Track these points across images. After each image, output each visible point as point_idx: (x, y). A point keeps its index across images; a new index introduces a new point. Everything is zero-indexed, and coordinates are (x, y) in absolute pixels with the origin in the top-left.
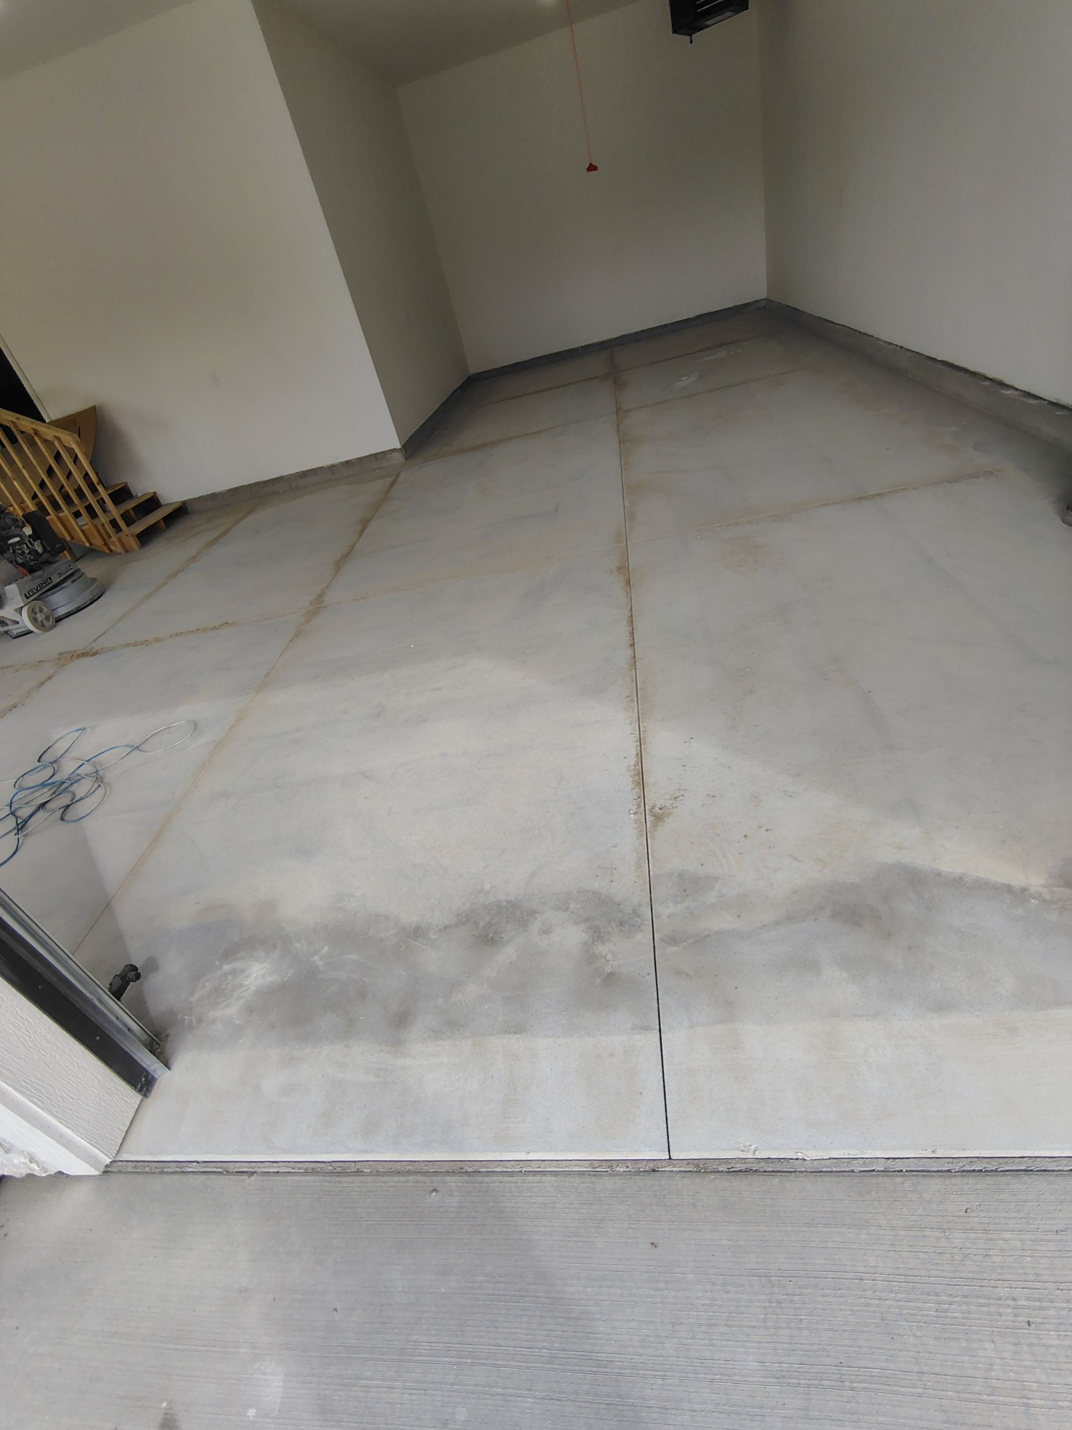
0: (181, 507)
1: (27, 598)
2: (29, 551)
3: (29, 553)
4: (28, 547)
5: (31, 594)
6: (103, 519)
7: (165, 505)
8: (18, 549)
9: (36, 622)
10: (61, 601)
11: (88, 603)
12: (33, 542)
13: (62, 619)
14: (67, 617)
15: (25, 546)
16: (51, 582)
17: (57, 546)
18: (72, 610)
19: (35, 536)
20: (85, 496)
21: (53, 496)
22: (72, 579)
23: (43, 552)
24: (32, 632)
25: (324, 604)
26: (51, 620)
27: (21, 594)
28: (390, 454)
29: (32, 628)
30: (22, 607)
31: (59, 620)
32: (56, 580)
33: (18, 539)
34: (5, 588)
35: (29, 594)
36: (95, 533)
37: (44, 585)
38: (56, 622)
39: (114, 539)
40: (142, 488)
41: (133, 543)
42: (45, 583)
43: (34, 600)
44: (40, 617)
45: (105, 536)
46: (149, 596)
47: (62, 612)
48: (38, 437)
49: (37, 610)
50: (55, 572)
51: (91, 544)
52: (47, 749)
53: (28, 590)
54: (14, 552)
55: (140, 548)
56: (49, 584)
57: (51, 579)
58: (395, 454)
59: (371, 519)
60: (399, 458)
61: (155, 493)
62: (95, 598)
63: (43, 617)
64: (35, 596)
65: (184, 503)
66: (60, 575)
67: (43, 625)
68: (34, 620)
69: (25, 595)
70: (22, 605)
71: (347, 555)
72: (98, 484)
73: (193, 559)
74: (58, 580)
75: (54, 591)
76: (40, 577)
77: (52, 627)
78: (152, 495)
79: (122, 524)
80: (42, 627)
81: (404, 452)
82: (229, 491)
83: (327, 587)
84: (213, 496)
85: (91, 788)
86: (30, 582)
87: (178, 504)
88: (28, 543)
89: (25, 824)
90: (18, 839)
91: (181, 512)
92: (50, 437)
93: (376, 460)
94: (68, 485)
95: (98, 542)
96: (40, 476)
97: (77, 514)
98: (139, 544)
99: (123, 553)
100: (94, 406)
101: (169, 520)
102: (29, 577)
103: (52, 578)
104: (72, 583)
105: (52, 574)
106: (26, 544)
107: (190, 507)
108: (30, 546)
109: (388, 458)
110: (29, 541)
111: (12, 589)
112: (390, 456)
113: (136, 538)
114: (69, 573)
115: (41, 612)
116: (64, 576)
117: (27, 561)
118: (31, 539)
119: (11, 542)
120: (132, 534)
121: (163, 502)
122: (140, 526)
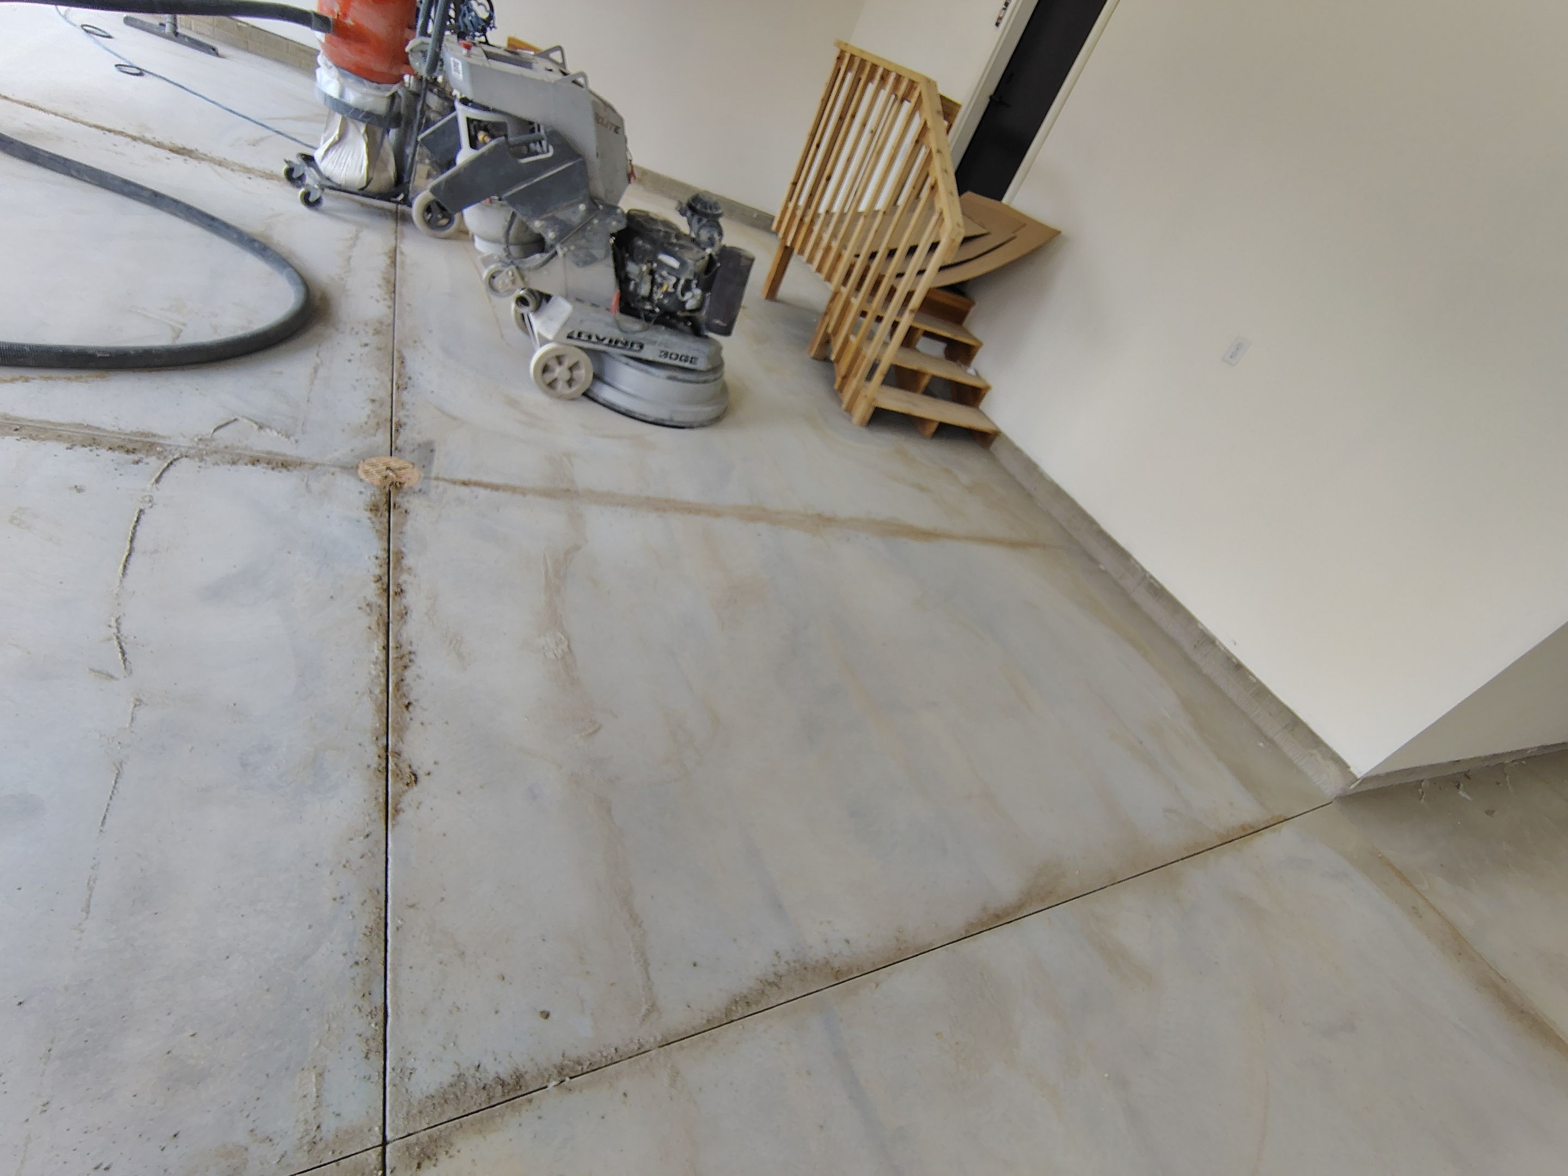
0: (989, 433)
1: (571, 337)
2: (671, 290)
3: (667, 294)
4: (675, 286)
5: (584, 338)
7: (981, 411)
8: (657, 275)
9: (544, 371)
10: (629, 382)
12: (694, 286)
13: (596, 402)
14: (604, 405)
15: (674, 280)
16: (640, 351)
17: (718, 322)
18: (618, 406)
21: (868, 272)
22: (674, 373)
23: (693, 311)
26: (573, 388)
27: (566, 326)
28: (1322, 755)
30: (547, 341)
31: (587, 395)
32: (649, 353)
33: (674, 263)
34: (561, 299)
35: (580, 336)
36: (851, 355)
37: (621, 345)
38: (580, 396)
39: (854, 383)
41: (862, 410)
42: (625, 345)
43: (587, 351)
44: (561, 371)
45: (854, 369)
47: (607, 393)
48: (930, 194)
49: (567, 362)
50: (662, 343)
51: (837, 360)
53: (586, 329)
55: (861, 424)
56: (629, 349)
57: (643, 348)
58: (1333, 770)
59: (1069, 896)
60: (1329, 782)
61: (991, 388)
63: (567, 377)
64: (586, 345)
65: (1000, 433)
66: (668, 354)
67: (552, 385)
69: (572, 332)
70: (550, 337)
72: (912, 311)
74: (653, 358)
75: (632, 363)
76: (628, 331)
77: (561, 397)
78: (984, 386)
79: (878, 377)
80: (546, 385)
81: (1353, 787)
86: (606, 324)
87: (996, 427)
88: (682, 282)
91: (982, 440)
92: (938, 206)
93: (1286, 727)
94: (889, 279)
95: (842, 368)
96: (880, 245)
97: (864, 314)
98: (868, 417)
99: (844, 406)
100: (1058, 233)
101: (945, 431)
102: (609, 318)
103: (645, 347)
104: (670, 378)
105: (654, 343)
106: (678, 280)
107: (996, 445)
108: (680, 288)
109: (1312, 755)
110: (688, 282)
111: (561, 309)
112: (1319, 757)
113: (871, 411)
114: (687, 365)
115: (571, 369)
116: (667, 361)
117: (649, 298)
118: (695, 282)
119: (664, 258)
120: (874, 400)
121: (984, 405)
122: (896, 400)
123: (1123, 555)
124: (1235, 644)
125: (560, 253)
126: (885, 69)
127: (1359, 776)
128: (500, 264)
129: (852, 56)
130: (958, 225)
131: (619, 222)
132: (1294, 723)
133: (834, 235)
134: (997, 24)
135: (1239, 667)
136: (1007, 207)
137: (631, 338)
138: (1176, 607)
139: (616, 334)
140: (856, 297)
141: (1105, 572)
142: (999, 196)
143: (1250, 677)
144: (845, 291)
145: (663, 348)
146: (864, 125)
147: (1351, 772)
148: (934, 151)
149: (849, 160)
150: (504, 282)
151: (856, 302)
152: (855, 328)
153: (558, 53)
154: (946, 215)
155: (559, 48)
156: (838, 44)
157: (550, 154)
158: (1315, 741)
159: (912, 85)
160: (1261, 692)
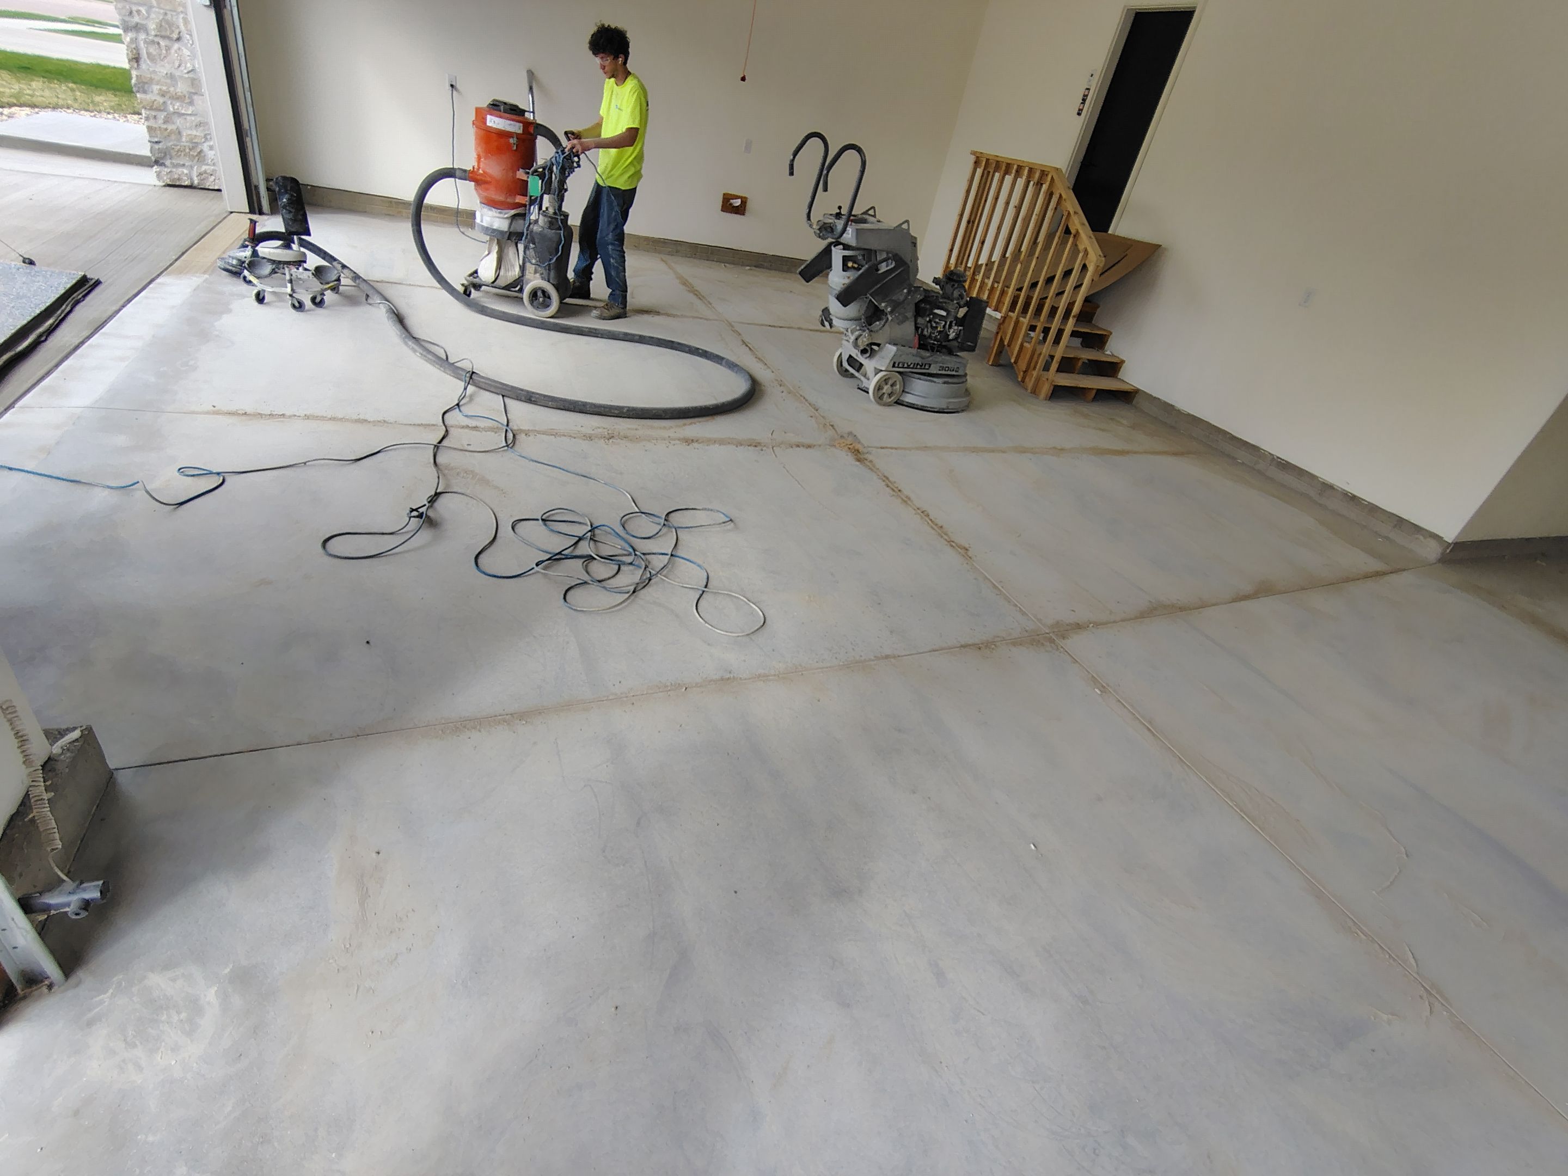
0: (1130, 392)
1: (894, 366)
2: (942, 329)
3: (941, 332)
4: (944, 326)
5: (900, 366)
6: (1046, 349)
7: (1121, 378)
8: (935, 322)
9: (879, 390)
10: (920, 390)
11: (936, 410)
12: (953, 325)
13: (903, 405)
14: (907, 406)
15: (944, 323)
16: (928, 369)
17: (969, 344)
18: (917, 405)
19: (960, 322)
20: (1054, 317)
21: (1032, 298)
22: (946, 380)
23: (952, 340)
24: (868, 393)
25: (1061, 642)
26: (892, 398)
27: (891, 360)
28: (1423, 536)
29: (871, 391)
30: (881, 371)
31: (899, 403)
32: (933, 370)
33: (944, 313)
34: (887, 345)
35: (899, 364)
36: (1028, 356)
37: (919, 367)
38: (896, 402)
39: (1035, 373)
40: (1115, 348)
41: (1046, 389)
42: (921, 366)
43: (899, 373)
44: (886, 389)
45: (1032, 365)
46: (975, 450)
47: (908, 399)
48: (1074, 240)
49: (890, 382)
50: (939, 362)
51: (1016, 362)
52: (693, 509)
53: (902, 360)
54: (930, 321)
55: (1046, 399)
56: (924, 369)
57: (930, 367)
58: (1433, 544)
59: (1280, 593)
60: (1432, 552)
61: (1123, 362)
62: (945, 411)
63: (889, 391)
64: (901, 370)
65: (1137, 391)
66: (942, 368)
67: (881, 398)
68: (879, 388)
69: (894, 363)
70: (883, 369)
71: (1182, 609)
72: (1074, 316)
73: (1059, 451)
74: (935, 372)
75: (922, 377)
76: (923, 358)
77: (889, 405)
78: (1119, 362)
79: (1054, 366)
80: (879, 398)
81: (1448, 551)
82: (1189, 415)
83: (1097, 625)
84: (1168, 408)
85: (624, 587)
86: (912, 355)
87: (1133, 388)
88: (948, 323)
89: (563, 559)
90: (533, 568)
91: (1126, 397)
92: (1081, 247)
93: (1395, 526)
94: (1051, 299)
95: (1022, 365)
96: (1040, 277)
97: (1033, 328)
98: (1050, 395)
99: (1029, 391)
100: (1160, 246)
101: (1103, 396)
102: (914, 351)
103: (932, 366)
104: (945, 383)
105: (936, 362)
106: (946, 322)
107: (1137, 400)
108: (947, 326)
109: (1417, 539)
110: (951, 323)
111: (890, 350)
112: (1421, 538)
113: (1052, 388)
114: (954, 373)
115: (892, 386)
116: (943, 372)
117: (930, 337)
118: (954, 322)
119: (937, 311)
120: (1053, 381)
121: (1121, 375)
122: (1066, 380)
123: (1254, 449)
124: (1348, 484)
125: (890, 318)
126: (1018, 166)
127: (1450, 542)
128: (860, 332)
129: (988, 160)
130: (1100, 256)
131: (921, 295)
132: (1400, 522)
133: (996, 281)
134: (1079, 114)
135: (1354, 498)
136: (1113, 236)
137: (925, 361)
138: (1300, 473)
139: (918, 360)
140: (1025, 317)
141: (1243, 463)
142: (1106, 230)
143: (1363, 502)
144: (1013, 315)
145: (941, 365)
146: (1007, 203)
147: (1445, 541)
148: (1072, 213)
149: (999, 228)
150: (863, 341)
151: (1025, 321)
152: (1027, 337)
153: (873, 210)
154: (1089, 249)
155: (873, 208)
156: (974, 153)
157: (893, 266)
158: (1417, 529)
159: (1044, 174)
160: (1373, 509)
